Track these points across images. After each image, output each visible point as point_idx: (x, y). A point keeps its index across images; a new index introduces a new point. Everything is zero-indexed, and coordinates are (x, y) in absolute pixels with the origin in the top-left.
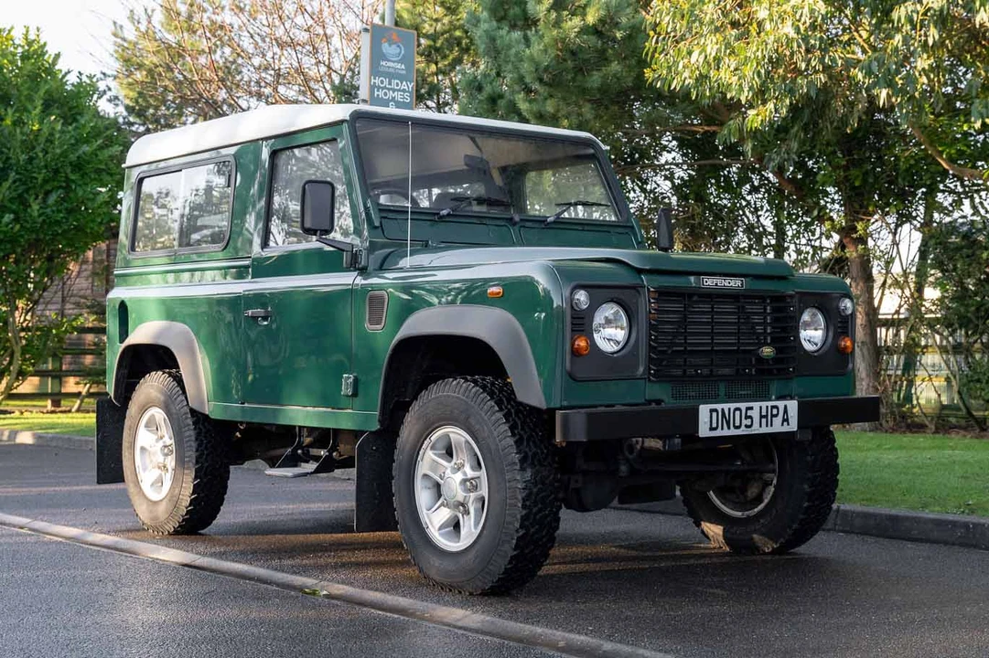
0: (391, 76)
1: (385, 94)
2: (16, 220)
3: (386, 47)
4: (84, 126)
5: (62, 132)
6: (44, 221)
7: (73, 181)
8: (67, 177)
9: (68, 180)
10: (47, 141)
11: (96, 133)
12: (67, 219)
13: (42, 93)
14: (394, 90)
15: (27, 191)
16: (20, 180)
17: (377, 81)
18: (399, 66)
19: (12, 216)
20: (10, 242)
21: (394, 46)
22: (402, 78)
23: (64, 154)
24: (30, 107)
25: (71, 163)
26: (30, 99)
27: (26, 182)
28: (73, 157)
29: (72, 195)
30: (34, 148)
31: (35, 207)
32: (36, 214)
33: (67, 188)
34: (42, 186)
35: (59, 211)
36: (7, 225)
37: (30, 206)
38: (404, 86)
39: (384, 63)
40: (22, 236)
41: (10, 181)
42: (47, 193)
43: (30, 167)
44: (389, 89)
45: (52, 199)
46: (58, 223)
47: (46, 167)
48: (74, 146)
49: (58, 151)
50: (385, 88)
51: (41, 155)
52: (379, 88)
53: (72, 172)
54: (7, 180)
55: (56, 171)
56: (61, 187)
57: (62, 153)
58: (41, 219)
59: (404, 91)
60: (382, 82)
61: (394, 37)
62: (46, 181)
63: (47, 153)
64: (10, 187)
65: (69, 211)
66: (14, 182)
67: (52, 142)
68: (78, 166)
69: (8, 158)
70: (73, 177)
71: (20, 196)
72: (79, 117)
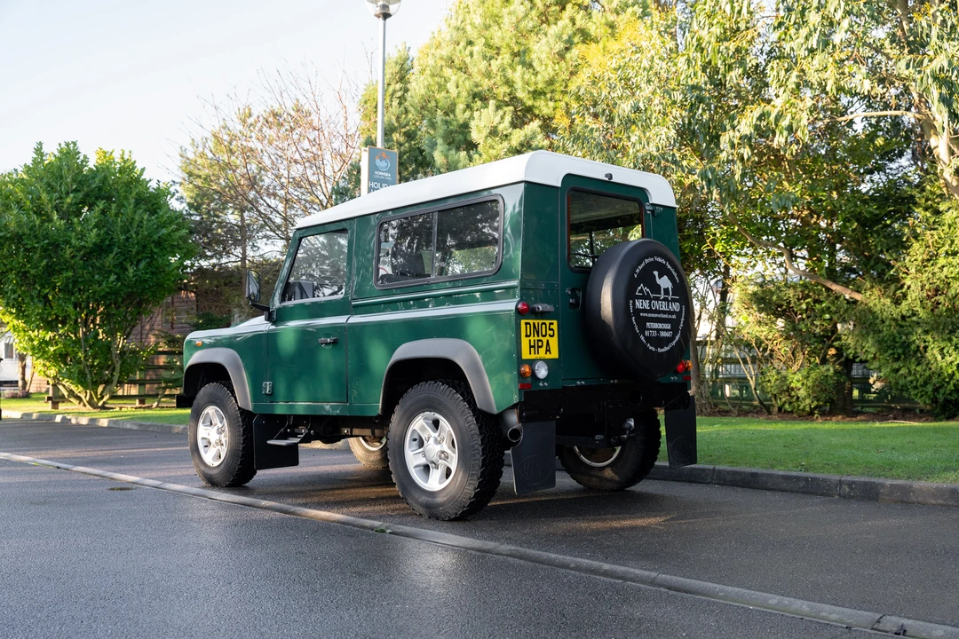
0: (382, 181)
2: (118, 279)
3: (378, 162)
4: (162, 216)
5: (149, 221)
6: (137, 279)
7: (156, 253)
8: (152, 251)
10: (138, 226)
12: (152, 278)
13: (134, 194)
15: (125, 260)
16: (121, 253)
17: (373, 185)
18: (387, 174)
19: (115, 277)
20: (114, 294)
21: (384, 161)
22: (389, 183)
23: (150, 235)
24: (125, 203)
25: (154, 242)
26: (126, 198)
27: (125, 255)
28: (156, 237)
29: (154, 262)
30: (129, 231)
31: (131, 270)
32: (131, 275)
33: (152, 258)
34: (135, 257)
35: (147, 273)
36: (112, 283)
37: (127, 270)
39: (378, 173)
40: (122, 290)
41: (114, 253)
42: (139, 262)
43: (127, 243)
45: (142, 265)
46: (145, 281)
47: (138, 243)
48: (156, 230)
49: (146, 233)
50: (378, 189)
51: (134, 236)
52: (374, 189)
53: (155, 247)
54: (112, 252)
55: (144, 247)
56: (148, 257)
57: (148, 234)
58: (134, 279)
60: (376, 185)
61: (385, 155)
62: (138, 253)
63: (138, 234)
64: (113, 258)
65: (153, 273)
66: (117, 254)
67: (142, 227)
68: (159, 243)
69: (112, 238)
70: (156, 251)
71: (121, 263)
72: (158, 210)
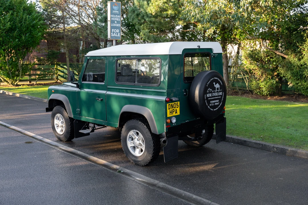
0: (115, 14)
1: (114, 19)
2: (19, 41)
3: (114, 7)
4: (33, 15)
5: (29, 18)
6: (26, 41)
7: (32, 30)
8: (30, 29)
9: (31, 30)
10: (25, 20)
11: (37, 17)
12: (31, 40)
13: (22, 7)
14: (116, 18)
15: (21, 33)
16: (19, 30)
17: (112, 16)
18: (117, 12)
19: (18, 40)
20: (18, 46)
21: (116, 7)
22: (118, 15)
23: (29, 24)
24: (20, 11)
25: (31, 26)
26: (20, 9)
27: (21, 31)
28: (31, 24)
29: (32, 33)
30: (22, 22)
31: (23, 37)
32: (24, 39)
33: (31, 32)
34: (25, 32)
35: (29, 38)
36: (17, 42)
37: (22, 37)
38: (118, 17)
39: (113, 11)
40: (21, 45)
41: (17, 31)
42: (26, 34)
43: (21, 27)
44: (115, 18)
45: (27, 35)
46: (29, 41)
47: (25, 27)
48: (32, 22)
49: (28, 23)
50: (114, 17)
51: (24, 24)
52: (112, 17)
53: (32, 28)
54: (16, 30)
55: (28, 28)
56: (29, 32)
57: (29, 23)
58: (25, 40)
59: (118, 18)
60: (113, 16)
61: (116, 4)
62: (25, 31)
63: (25, 23)
64: (17, 33)
65: (32, 38)
66: (18, 31)
67: (26, 20)
68: (33, 26)
69: (16, 25)
70: (32, 29)
71: (20, 34)
72: (32, 13)
